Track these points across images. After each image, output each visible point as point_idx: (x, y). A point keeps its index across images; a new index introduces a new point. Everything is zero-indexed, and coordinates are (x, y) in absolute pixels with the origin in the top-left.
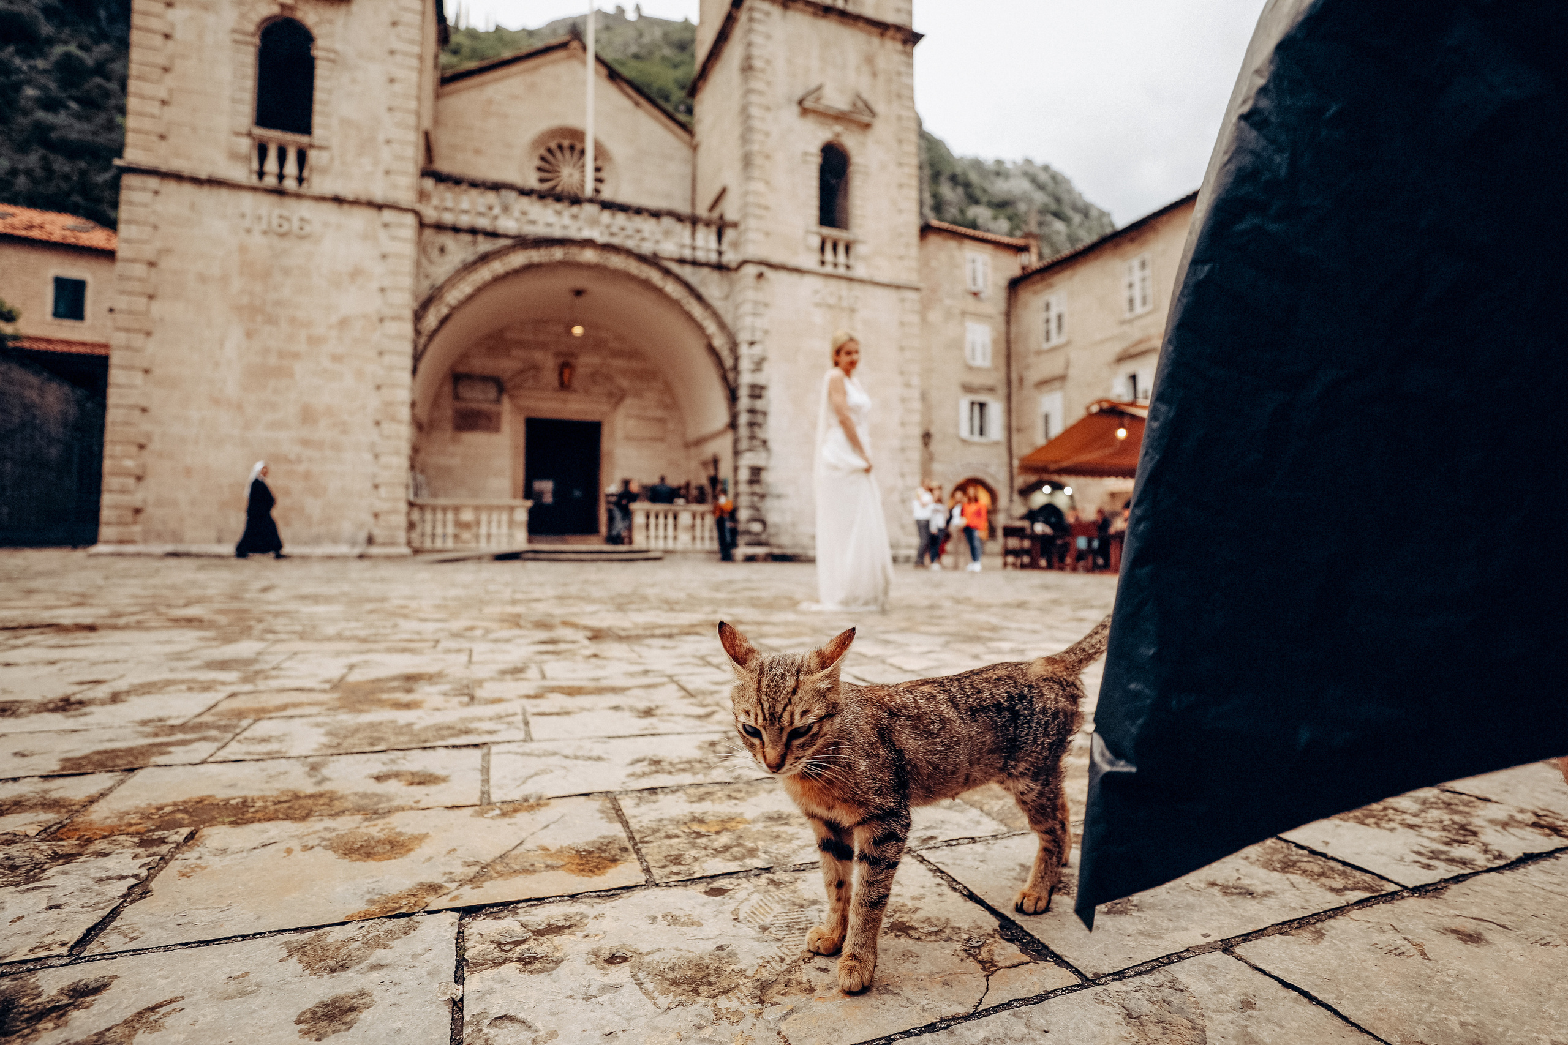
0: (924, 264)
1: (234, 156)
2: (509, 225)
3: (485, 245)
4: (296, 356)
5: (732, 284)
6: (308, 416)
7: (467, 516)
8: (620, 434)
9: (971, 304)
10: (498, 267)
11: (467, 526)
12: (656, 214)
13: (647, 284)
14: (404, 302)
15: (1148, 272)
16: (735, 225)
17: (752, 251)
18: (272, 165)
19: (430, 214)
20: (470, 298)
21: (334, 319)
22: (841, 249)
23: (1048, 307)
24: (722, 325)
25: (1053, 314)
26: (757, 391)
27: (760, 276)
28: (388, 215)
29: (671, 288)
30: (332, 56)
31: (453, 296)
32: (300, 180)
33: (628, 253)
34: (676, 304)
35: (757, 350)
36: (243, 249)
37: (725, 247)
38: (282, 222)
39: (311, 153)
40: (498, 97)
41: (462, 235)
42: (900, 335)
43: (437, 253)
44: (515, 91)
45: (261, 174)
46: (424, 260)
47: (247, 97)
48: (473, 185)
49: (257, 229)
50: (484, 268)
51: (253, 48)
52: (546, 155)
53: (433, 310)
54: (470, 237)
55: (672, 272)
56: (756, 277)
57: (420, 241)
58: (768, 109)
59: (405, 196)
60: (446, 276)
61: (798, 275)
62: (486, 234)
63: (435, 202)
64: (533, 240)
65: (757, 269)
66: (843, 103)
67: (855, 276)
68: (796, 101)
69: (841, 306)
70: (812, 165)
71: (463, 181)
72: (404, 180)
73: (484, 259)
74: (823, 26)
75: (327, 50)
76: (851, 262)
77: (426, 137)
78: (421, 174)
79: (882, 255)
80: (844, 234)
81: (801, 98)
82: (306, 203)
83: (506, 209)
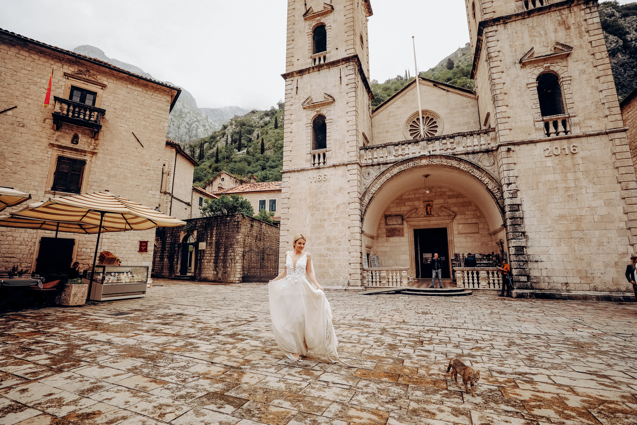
1: (307, 161)
2: (391, 158)
3: (383, 168)
4: (325, 220)
5: (495, 157)
6: (329, 240)
7: (384, 274)
8: (455, 232)
10: (388, 175)
11: (384, 278)
12: (452, 137)
13: (452, 167)
14: (356, 195)
16: (494, 130)
17: (502, 140)
18: (317, 160)
19: (363, 162)
20: (380, 188)
21: (335, 206)
22: (560, 124)
24: (492, 178)
26: (516, 208)
27: (509, 150)
28: (349, 167)
29: (462, 166)
30: (331, 121)
31: (373, 190)
32: (324, 163)
33: (441, 156)
34: (467, 173)
35: (512, 187)
36: (310, 189)
38: (319, 177)
39: (327, 153)
40: (393, 109)
41: (375, 167)
42: (613, 161)
43: (367, 175)
44: (398, 105)
45: (314, 164)
46: (363, 179)
47: (309, 142)
48: (378, 148)
49: (313, 182)
50: (384, 177)
51: (311, 127)
52: (413, 124)
53: (367, 196)
54: (378, 167)
55: (463, 160)
56: (507, 151)
57: (361, 173)
58: (503, 72)
59: (354, 159)
60: (370, 183)
61: (533, 145)
62: (384, 164)
63: (365, 158)
64: (401, 162)
65: (507, 147)
66: (548, 51)
67: (572, 135)
68: (518, 62)
69: (564, 154)
70: (532, 89)
71: (374, 148)
72: (353, 154)
73: (383, 173)
74: (529, 21)
75: (329, 120)
76: (568, 129)
77: (363, 135)
78: (360, 150)
79: (591, 119)
80: (561, 116)
81: (521, 60)
82: (326, 170)
83: (390, 153)
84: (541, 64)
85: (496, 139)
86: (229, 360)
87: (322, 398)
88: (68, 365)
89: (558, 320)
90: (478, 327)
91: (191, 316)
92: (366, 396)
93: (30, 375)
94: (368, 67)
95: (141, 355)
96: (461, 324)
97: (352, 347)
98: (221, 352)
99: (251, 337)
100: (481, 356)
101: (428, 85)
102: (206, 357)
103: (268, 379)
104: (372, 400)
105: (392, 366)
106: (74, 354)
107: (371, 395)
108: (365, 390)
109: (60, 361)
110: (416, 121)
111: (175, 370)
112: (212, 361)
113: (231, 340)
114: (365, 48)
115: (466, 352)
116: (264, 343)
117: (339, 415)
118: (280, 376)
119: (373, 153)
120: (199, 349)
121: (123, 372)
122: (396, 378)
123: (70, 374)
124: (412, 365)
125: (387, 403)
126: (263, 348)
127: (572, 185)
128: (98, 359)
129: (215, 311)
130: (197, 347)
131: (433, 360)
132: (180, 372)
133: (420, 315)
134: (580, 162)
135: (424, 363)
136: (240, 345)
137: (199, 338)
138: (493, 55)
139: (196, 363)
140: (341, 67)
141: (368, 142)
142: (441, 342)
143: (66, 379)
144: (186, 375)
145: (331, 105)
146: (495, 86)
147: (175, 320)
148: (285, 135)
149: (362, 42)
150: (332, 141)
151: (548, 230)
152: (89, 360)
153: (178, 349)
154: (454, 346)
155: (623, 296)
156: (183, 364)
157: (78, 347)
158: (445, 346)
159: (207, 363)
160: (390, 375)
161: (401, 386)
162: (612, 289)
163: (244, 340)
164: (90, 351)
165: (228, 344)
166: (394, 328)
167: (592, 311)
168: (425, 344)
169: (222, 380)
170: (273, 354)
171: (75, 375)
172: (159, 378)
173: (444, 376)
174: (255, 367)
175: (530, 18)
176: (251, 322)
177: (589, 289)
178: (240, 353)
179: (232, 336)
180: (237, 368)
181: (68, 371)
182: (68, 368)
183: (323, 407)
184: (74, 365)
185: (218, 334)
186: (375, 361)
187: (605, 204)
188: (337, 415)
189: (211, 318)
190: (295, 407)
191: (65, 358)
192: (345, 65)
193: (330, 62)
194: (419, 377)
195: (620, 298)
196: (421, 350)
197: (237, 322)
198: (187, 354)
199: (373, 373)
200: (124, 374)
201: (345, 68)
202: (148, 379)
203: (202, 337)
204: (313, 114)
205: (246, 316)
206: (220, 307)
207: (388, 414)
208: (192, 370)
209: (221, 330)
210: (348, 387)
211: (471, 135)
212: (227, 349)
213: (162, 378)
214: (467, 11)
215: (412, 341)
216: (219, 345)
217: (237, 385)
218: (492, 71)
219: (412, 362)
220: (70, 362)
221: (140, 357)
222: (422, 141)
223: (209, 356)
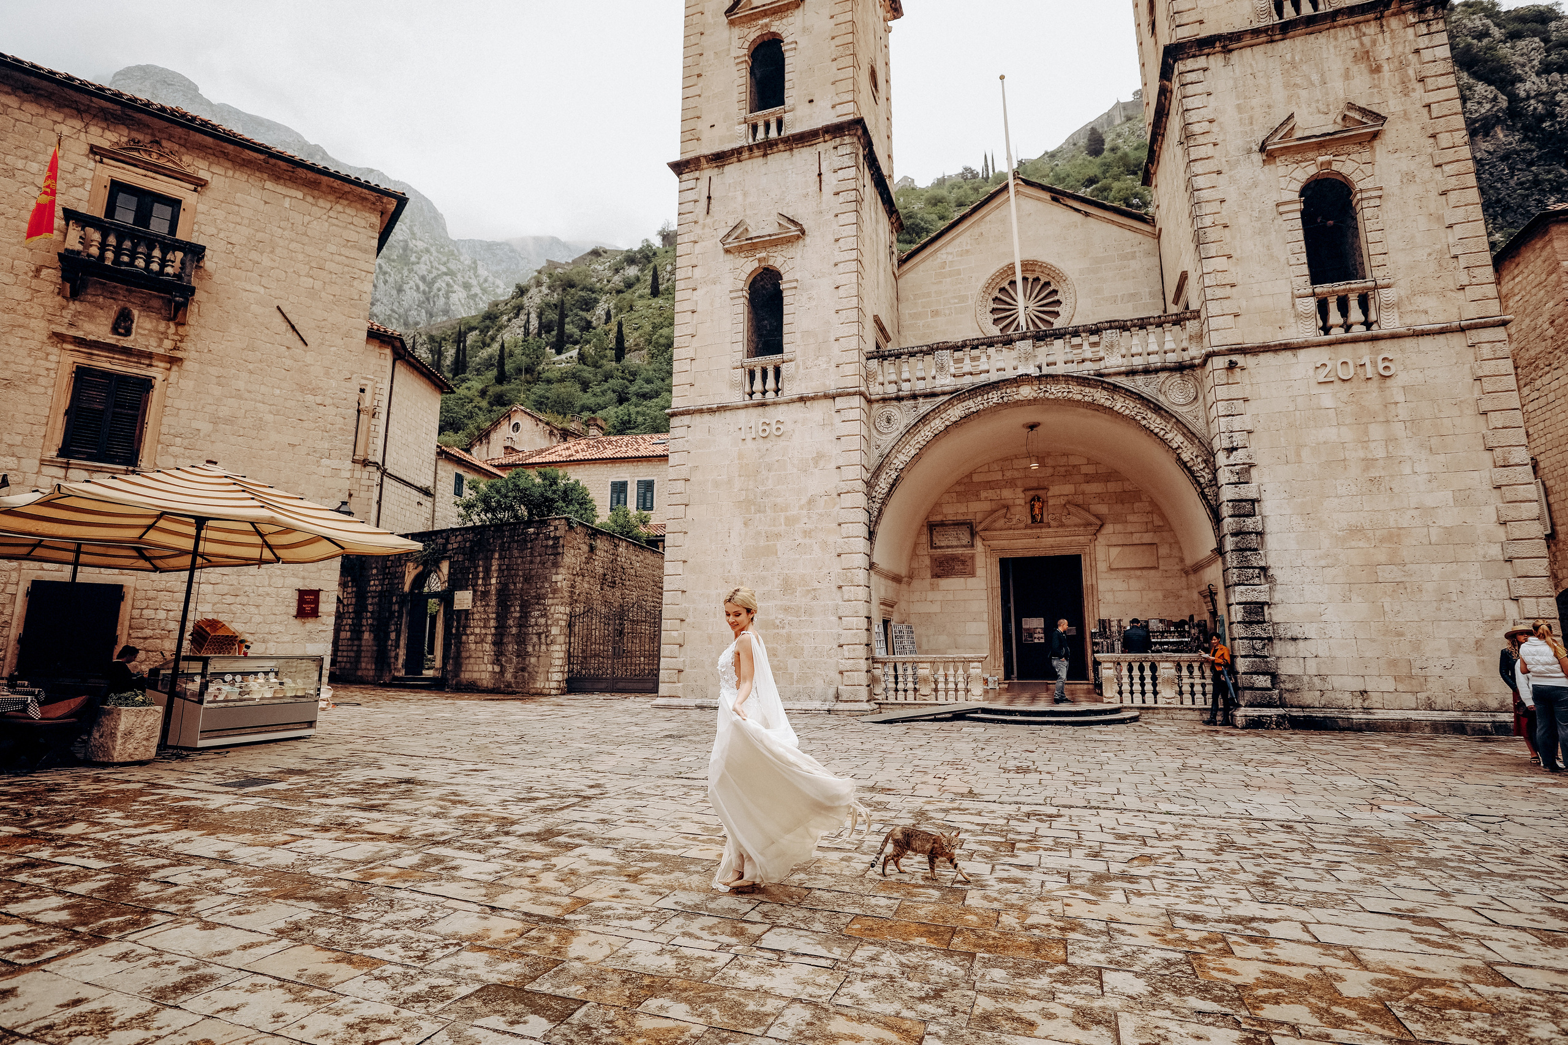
1: (733, 385)
2: (946, 382)
3: (925, 406)
4: (778, 535)
5: (1199, 382)
6: (787, 587)
7: (924, 671)
8: (1102, 565)
10: (937, 424)
11: (925, 680)
12: (1096, 330)
14: (855, 475)
16: (1196, 315)
17: (1219, 340)
18: (758, 385)
19: (876, 390)
20: (915, 458)
21: (804, 501)
22: (1354, 304)
24: (1190, 434)
26: (1245, 508)
27: (1232, 366)
28: (841, 402)
30: (794, 284)
31: (900, 460)
32: (777, 391)
33: (1068, 378)
35: (1239, 456)
36: (741, 456)
38: (765, 427)
39: (784, 368)
40: (950, 258)
41: (905, 402)
42: (1476, 396)
43: (884, 423)
44: (965, 248)
45: (751, 394)
46: (874, 432)
47: (740, 337)
48: (912, 354)
49: (749, 437)
50: (928, 428)
51: (743, 300)
52: (1000, 296)
53: (884, 476)
54: (912, 402)
55: (1120, 387)
56: (1227, 369)
57: (869, 417)
58: (1219, 173)
59: (852, 382)
60: (893, 444)
61: (1289, 353)
62: (926, 396)
63: (880, 379)
64: (968, 391)
65: (1227, 359)
66: (1328, 124)
67: (1381, 332)
68: (1256, 148)
69: (1362, 377)
70: (1290, 216)
71: (902, 354)
72: (850, 369)
73: (924, 419)
74: (1284, 47)
75: (791, 281)
76: (1373, 317)
77: (876, 321)
78: (868, 359)
79: (1425, 293)
80: (1356, 284)
81: (1263, 143)
82: (782, 408)
83: (941, 368)
84: (1311, 155)
85: (1200, 337)
86: (535, 901)
87: (766, 992)
88: (118, 923)
89: (1339, 784)
90: (1148, 805)
91: (436, 785)
92: (872, 983)
93: (18, 952)
94: (890, 148)
95: (310, 893)
96: (1109, 798)
97: (842, 860)
98: (515, 879)
99: (590, 840)
100: (1150, 878)
101: (1039, 199)
102: (478, 893)
103: (632, 947)
104: (887, 995)
105: (936, 908)
106: (133, 894)
107: (885, 981)
108: (870, 969)
109: (98, 914)
110: (1007, 287)
111: (397, 929)
112: (493, 904)
113: (539, 848)
114: (882, 101)
115: (1116, 868)
116: (624, 853)
117: (807, 1034)
118: (661, 938)
119: (900, 365)
120: (458, 874)
121: (264, 938)
122: (947, 937)
123: (125, 947)
124: (986, 904)
125: (922, 999)
126: (620, 867)
127: (1380, 453)
128: (198, 906)
129: (497, 771)
130: (453, 868)
131: (1036, 890)
132: (411, 933)
133: (1012, 775)
134: (1400, 398)
135: (1014, 899)
136: (562, 861)
137: (458, 844)
138: (1196, 128)
139: (451, 911)
140: (821, 147)
141: (888, 339)
142: (1057, 842)
143: (116, 959)
144: (427, 941)
145: (795, 244)
146: (1200, 208)
147: (394, 796)
148: (678, 319)
149: (876, 86)
150: (798, 335)
151: (1323, 563)
152: (173, 908)
153: (404, 874)
154: (1089, 855)
155: (1493, 722)
156: (418, 913)
157: (142, 873)
158: (1067, 854)
159: (478, 908)
160: (933, 930)
161: (957, 958)
162: (1469, 704)
163: (573, 848)
164: (176, 885)
165: (533, 858)
166: (946, 811)
167: (1419, 759)
168: (1019, 849)
169: (518, 953)
170: (645, 882)
171: (140, 950)
172: (358, 950)
173: (1062, 929)
174: (602, 917)
175: (1287, 42)
176: (589, 798)
177: (1414, 706)
178: (562, 881)
179: (542, 837)
180: (556, 921)
181: (120, 939)
182: (120, 930)
183: (768, 1015)
184: (134, 924)
185: (507, 833)
186: (895, 895)
187: (1455, 500)
188: (800, 1032)
189: (486, 791)
190: (700, 1016)
191: (109, 904)
192: (832, 144)
193: (793, 136)
194: (1002, 933)
195: (1485, 727)
196: (1010, 865)
197: (556, 801)
198: (428, 887)
199: (890, 927)
200: (268, 943)
201: (832, 151)
202: (329, 954)
203: (466, 840)
204: (748, 266)
205: (578, 783)
206: (511, 761)
207: (923, 1026)
208: (443, 927)
209: (513, 823)
210: (828, 963)
211: (1142, 327)
212: (531, 872)
213: (367, 952)
214: (1137, 15)
215: (987, 843)
216: (509, 862)
217: (556, 963)
218: (1193, 169)
219: (986, 897)
220: (124, 914)
221: (307, 898)
222: (1023, 339)
223: (483, 891)
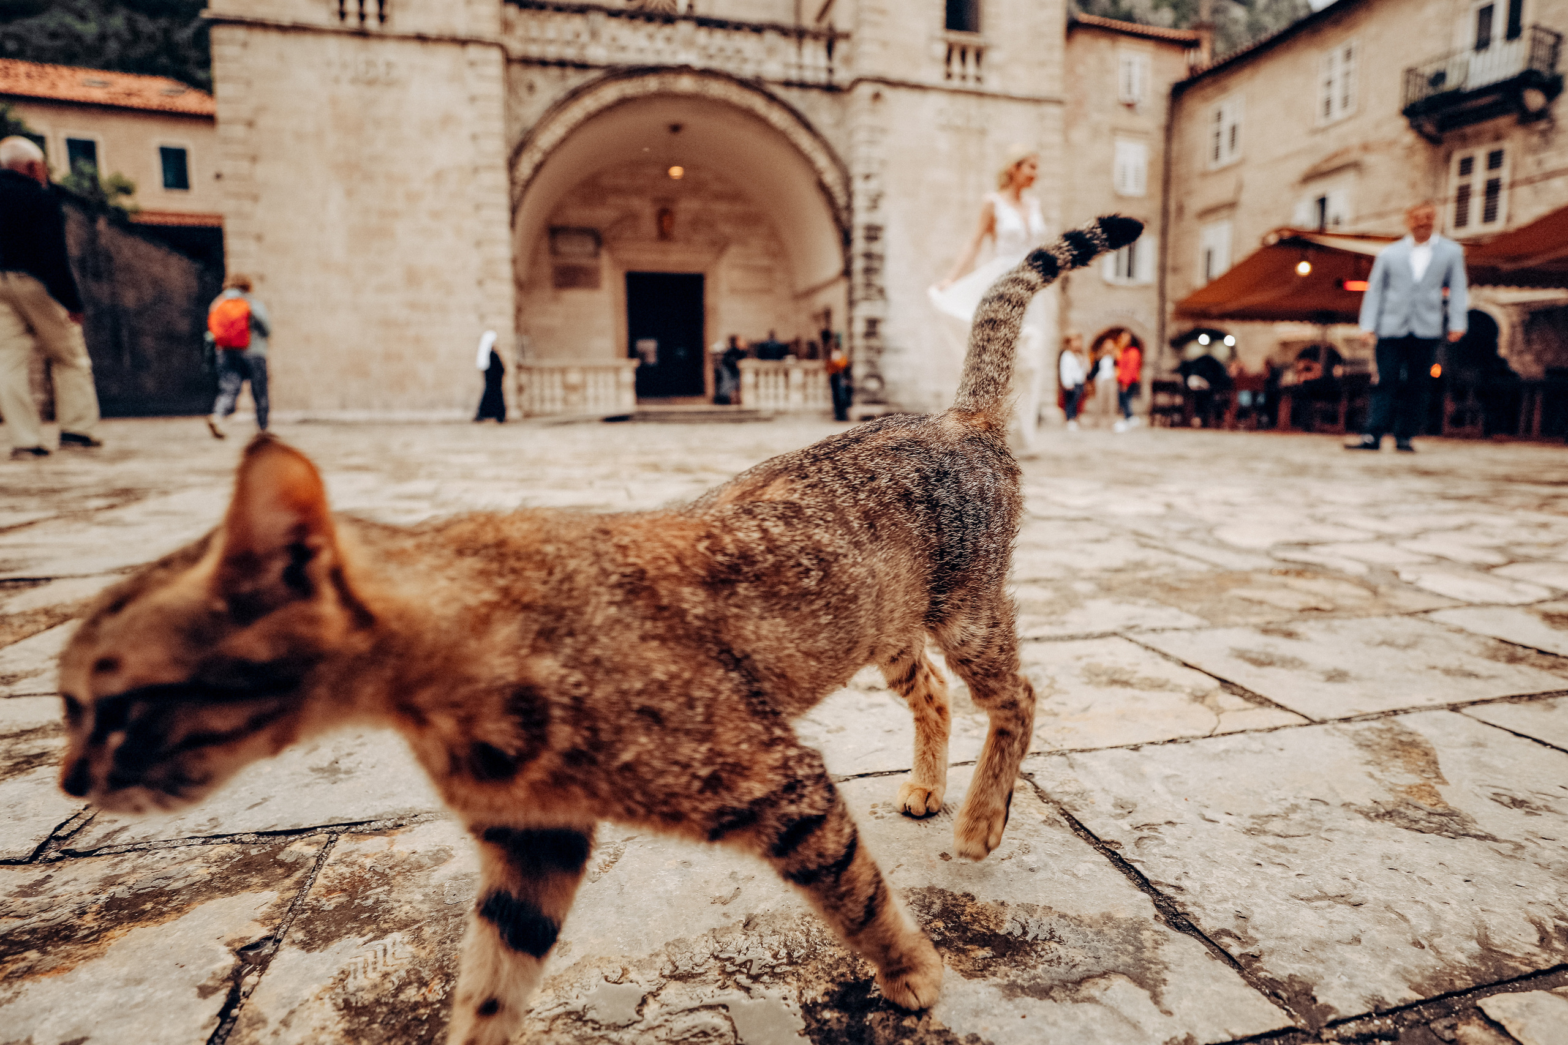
0: (1069, 69)
2: (598, 54)
3: (575, 80)
4: (396, 214)
5: (844, 108)
6: (412, 278)
7: (574, 378)
8: (725, 288)
9: (1124, 118)
10: (589, 104)
11: (574, 388)
12: (758, 29)
13: (750, 114)
14: (497, 149)
15: (1353, 64)
16: (846, 36)
17: (868, 66)
18: (351, 4)
19: (516, 47)
20: (563, 141)
21: (429, 172)
22: (971, 58)
23: (1219, 116)
24: (834, 158)
25: (1225, 126)
26: (873, 233)
27: (877, 96)
28: (473, 52)
29: (777, 117)
31: (546, 140)
32: (382, 18)
33: (728, 78)
34: (781, 136)
35: (873, 185)
36: (334, 101)
37: (836, 63)
38: (368, 68)
41: (550, 69)
43: (526, 91)
45: (342, 15)
46: (514, 101)
48: (560, 10)
49: (344, 79)
50: (577, 107)
53: (527, 155)
54: (558, 71)
55: (777, 98)
56: (872, 97)
57: (508, 80)
59: (489, 27)
60: (537, 118)
64: (625, 70)
65: (873, 87)
67: (987, 90)
72: (487, 11)
73: (575, 95)
76: (983, 73)
78: (505, 2)
79: (1019, 61)
80: (974, 39)
82: (390, 44)
83: (594, 35)
85: (848, 60)
211: (800, 36)
222: (684, 22)
